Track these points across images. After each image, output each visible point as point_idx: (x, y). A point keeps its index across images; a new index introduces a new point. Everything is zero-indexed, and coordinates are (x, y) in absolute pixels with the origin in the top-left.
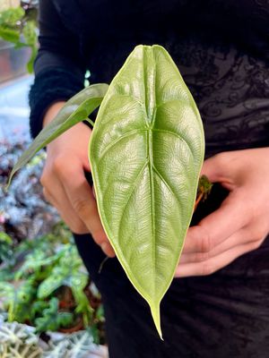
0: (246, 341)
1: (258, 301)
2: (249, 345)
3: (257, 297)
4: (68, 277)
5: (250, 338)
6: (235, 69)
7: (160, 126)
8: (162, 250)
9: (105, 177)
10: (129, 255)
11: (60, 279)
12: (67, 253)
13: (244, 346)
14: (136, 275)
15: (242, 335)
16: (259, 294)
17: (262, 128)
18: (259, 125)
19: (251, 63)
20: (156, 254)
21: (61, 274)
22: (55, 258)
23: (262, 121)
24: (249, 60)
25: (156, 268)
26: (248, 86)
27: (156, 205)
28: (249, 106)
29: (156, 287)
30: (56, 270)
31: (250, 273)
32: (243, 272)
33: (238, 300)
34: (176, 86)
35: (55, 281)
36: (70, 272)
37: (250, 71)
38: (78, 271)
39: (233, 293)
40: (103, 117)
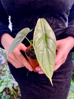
0: (61, 88)
1: (63, 77)
2: (62, 89)
3: (62, 77)
4: (7, 85)
5: (62, 87)
6: (53, 22)
7: (46, 37)
8: (51, 66)
9: (38, 51)
10: (45, 68)
11: (4, 86)
12: (5, 78)
13: (61, 90)
14: (46, 72)
15: (60, 87)
16: (63, 76)
17: (59, 35)
18: (58, 35)
19: (56, 21)
20: (50, 67)
21: (5, 84)
22: (2, 80)
23: (59, 34)
24: (56, 20)
25: (50, 70)
26: (56, 26)
27: (49, 56)
28: (56, 31)
29: (50, 75)
30: (3, 84)
31: (61, 71)
32: (59, 71)
33: (58, 78)
34: (49, 28)
35: (3, 87)
36: (7, 84)
37: (56, 22)
38: (10, 83)
39: (57, 77)
40: (35, 36)
